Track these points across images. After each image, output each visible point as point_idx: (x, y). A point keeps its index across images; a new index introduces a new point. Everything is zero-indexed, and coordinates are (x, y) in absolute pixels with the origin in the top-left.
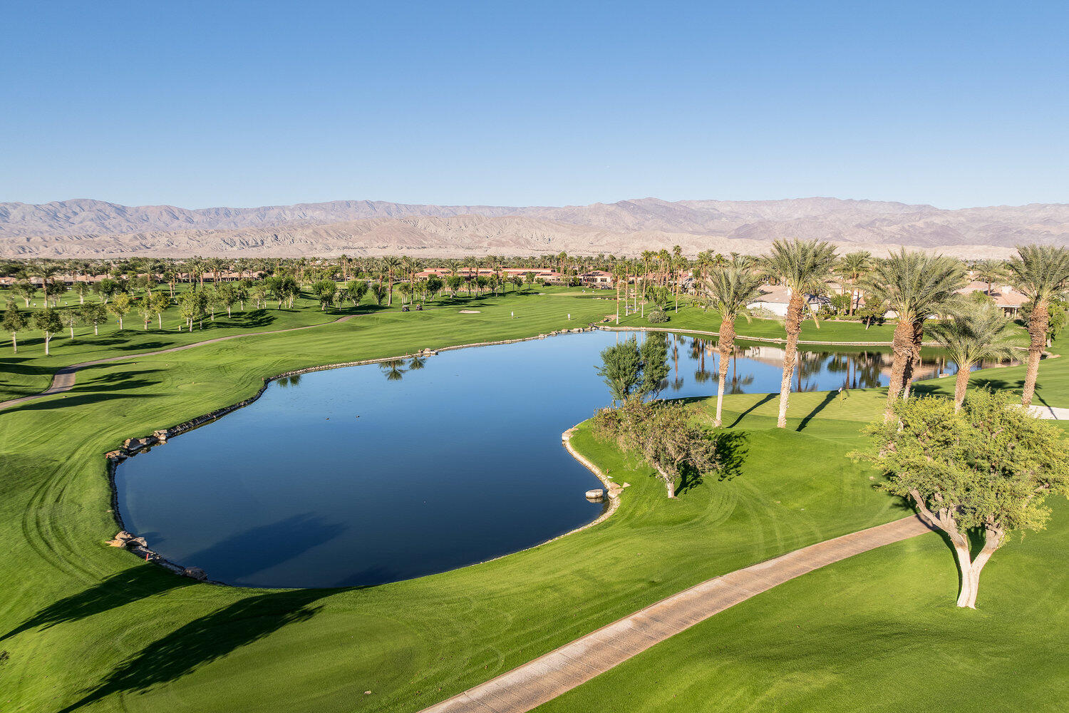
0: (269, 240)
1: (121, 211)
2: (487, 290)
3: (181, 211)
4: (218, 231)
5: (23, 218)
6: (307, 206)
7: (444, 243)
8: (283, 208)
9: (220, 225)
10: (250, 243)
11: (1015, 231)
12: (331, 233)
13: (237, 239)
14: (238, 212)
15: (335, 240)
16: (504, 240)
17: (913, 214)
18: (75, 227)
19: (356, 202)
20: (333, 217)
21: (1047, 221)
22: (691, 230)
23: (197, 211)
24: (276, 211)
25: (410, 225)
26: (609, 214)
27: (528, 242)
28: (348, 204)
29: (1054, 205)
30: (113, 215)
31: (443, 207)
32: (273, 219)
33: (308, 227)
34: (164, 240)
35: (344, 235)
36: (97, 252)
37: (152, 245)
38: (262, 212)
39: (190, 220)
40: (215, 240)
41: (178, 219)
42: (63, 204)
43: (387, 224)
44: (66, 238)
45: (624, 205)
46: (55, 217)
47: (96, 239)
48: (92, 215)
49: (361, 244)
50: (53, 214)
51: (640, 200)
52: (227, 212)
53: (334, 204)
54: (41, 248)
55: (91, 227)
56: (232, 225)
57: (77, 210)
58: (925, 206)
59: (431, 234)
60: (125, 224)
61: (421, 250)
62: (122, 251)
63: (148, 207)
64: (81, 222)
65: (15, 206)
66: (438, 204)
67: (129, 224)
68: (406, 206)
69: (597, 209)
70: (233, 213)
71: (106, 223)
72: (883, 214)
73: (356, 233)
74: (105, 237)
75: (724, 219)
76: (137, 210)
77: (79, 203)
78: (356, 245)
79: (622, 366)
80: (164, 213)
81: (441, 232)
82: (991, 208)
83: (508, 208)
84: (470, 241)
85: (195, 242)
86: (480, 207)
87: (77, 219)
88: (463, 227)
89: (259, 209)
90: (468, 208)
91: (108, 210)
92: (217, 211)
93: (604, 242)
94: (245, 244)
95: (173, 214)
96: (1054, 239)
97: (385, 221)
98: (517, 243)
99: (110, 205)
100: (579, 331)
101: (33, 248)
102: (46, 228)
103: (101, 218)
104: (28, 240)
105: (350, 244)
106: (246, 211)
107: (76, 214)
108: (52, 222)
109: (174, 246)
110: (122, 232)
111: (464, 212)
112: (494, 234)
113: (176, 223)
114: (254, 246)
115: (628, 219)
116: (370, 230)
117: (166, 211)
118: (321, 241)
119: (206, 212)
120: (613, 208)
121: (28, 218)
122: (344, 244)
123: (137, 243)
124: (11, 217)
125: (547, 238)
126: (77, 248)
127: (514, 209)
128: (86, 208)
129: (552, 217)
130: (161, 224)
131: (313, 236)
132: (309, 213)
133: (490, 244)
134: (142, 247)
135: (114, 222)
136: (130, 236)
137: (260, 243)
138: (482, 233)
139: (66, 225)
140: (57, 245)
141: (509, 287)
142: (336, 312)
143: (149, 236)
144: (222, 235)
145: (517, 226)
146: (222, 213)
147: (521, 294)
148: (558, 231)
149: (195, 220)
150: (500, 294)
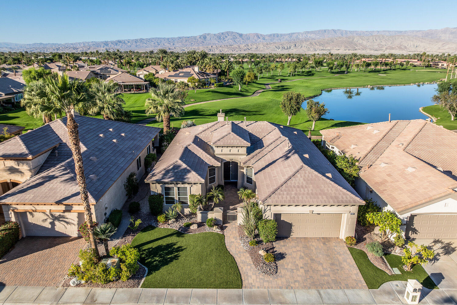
0: (293, 46)
1: (241, 35)
2: (388, 67)
3: (261, 35)
4: (274, 43)
5: (210, 39)
6: (308, 32)
7: (365, 48)
8: (299, 33)
9: (275, 41)
10: (285, 48)
12: (317, 43)
13: (281, 46)
14: (281, 35)
15: (318, 47)
16: (393, 46)
18: (226, 42)
19: (328, 30)
20: (318, 37)
23: (267, 35)
24: (296, 35)
25: (351, 40)
26: (452, 33)
27: (406, 47)
28: (325, 31)
30: (238, 37)
31: (366, 31)
32: (294, 38)
33: (308, 41)
34: (255, 46)
35: (322, 44)
36: (233, 51)
37: (251, 49)
38: (291, 35)
39: (264, 39)
40: (273, 46)
41: (260, 38)
42: (222, 33)
44: (223, 46)
47: (232, 46)
48: (231, 37)
49: (329, 48)
50: (220, 37)
52: (278, 35)
53: (319, 31)
54: (216, 49)
55: (231, 42)
56: (279, 40)
57: (227, 35)
59: (360, 44)
61: (354, 51)
62: (241, 51)
63: (250, 34)
64: (228, 40)
65: (208, 34)
66: (364, 30)
67: (243, 40)
68: (350, 31)
69: (445, 31)
70: (280, 36)
71: (236, 40)
73: (327, 43)
74: (235, 46)
76: (246, 35)
77: (227, 33)
78: (327, 49)
79: (444, 88)
80: (255, 36)
81: (365, 43)
83: (398, 32)
84: (377, 47)
85: (265, 47)
86: (384, 31)
87: (226, 39)
88: (375, 41)
90: (378, 32)
91: (237, 35)
92: (274, 35)
93: (447, 47)
94: (283, 48)
95: (258, 36)
97: (340, 38)
98: (400, 48)
99: (238, 33)
100: (428, 83)
101: (213, 50)
102: (217, 42)
103: (234, 39)
104: (212, 47)
105: (324, 48)
106: (285, 35)
107: (226, 37)
108: (219, 40)
109: (258, 49)
110: (241, 44)
111: (376, 34)
112: (389, 44)
113: (259, 40)
114: (287, 49)
116: (333, 42)
118: (313, 47)
119: (270, 35)
121: (212, 38)
122: (322, 48)
123: (246, 48)
124: (207, 39)
125: (416, 45)
126: (226, 50)
127: (401, 32)
128: (230, 35)
129: (420, 35)
130: (254, 40)
131: (310, 45)
132: (309, 35)
133: (386, 49)
134: (247, 49)
135: (238, 40)
136: (244, 45)
137: (289, 48)
138: (383, 43)
139: (223, 41)
140: (220, 48)
141: (398, 66)
142: (333, 73)
143: (250, 45)
144: (275, 45)
145: (401, 40)
146: (276, 36)
147: (402, 70)
148: (422, 42)
149: (266, 39)
150: (393, 69)
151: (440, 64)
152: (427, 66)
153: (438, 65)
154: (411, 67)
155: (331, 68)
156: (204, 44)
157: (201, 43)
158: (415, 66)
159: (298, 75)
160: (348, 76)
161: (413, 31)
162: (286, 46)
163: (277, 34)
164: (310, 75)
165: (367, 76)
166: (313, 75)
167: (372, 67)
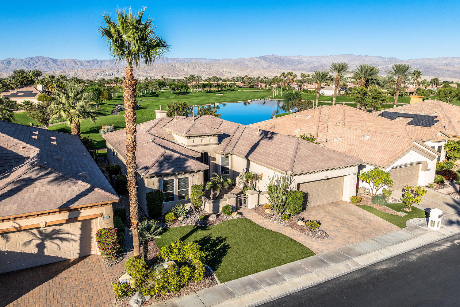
0: (115, 73)
1: (55, 61)
3: (79, 61)
4: (94, 69)
5: (16, 64)
7: (187, 74)
9: (95, 67)
10: (108, 74)
11: (433, 69)
12: (140, 70)
13: (102, 73)
14: (102, 61)
15: (142, 73)
16: (212, 73)
17: (387, 62)
21: (447, 65)
22: (291, 68)
23: (85, 61)
25: (173, 67)
26: (256, 62)
27: (222, 73)
29: (451, 57)
30: (52, 63)
31: (186, 59)
32: (116, 64)
34: (73, 73)
35: (146, 71)
38: (112, 61)
39: (82, 65)
40: (93, 73)
41: (77, 64)
42: (32, 59)
43: (163, 66)
45: (262, 58)
46: (29, 64)
47: (46, 73)
48: (43, 63)
49: (153, 75)
50: (28, 61)
51: (269, 56)
52: (97, 62)
55: (43, 68)
56: (100, 66)
57: (37, 61)
58: (393, 58)
59: (181, 70)
60: (56, 67)
61: (177, 77)
63: (65, 59)
64: (39, 66)
65: (13, 59)
66: (184, 58)
67: (58, 66)
68: (170, 58)
69: (251, 60)
70: (100, 62)
71: (49, 66)
72: (374, 62)
73: (151, 70)
74: (49, 72)
75: (305, 64)
76: (61, 61)
77: (38, 58)
78: (151, 75)
80: (72, 62)
81: (186, 69)
82: (423, 59)
83: (213, 59)
84: (197, 73)
85: (85, 74)
86: (201, 59)
87: (37, 65)
88: (195, 67)
89: (110, 60)
90: (196, 59)
91: (50, 61)
92: (93, 61)
93: (254, 74)
94: (105, 75)
95: (75, 62)
96: (450, 72)
98: (217, 74)
99: (51, 59)
100: (261, 100)
102: (26, 68)
103: (47, 64)
105: (148, 74)
106: (105, 61)
107: (37, 62)
108: (28, 66)
109: (77, 75)
110: (56, 70)
111: (194, 61)
112: (208, 70)
113: (77, 66)
114: (109, 76)
115: (264, 63)
116: (156, 69)
117: (73, 61)
118: (136, 73)
119: (89, 62)
120: (257, 59)
121: (18, 64)
124: (12, 64)
125: (230, 72)
127: (216, 60)
128: (41, 60)
129: (232, 63)
130: (71, 67)
133: (206, 75)
135: (52, 66)
136: (59, 71)
137: (112, 74)
138: (202, 70)
139: (33, 67)
141: (227, 88)
142: (175, 94)
143: (67, 71)
144: (96, 71)
145: (217, 67)
146: (95, 62)
147: (232, 90)
148: (234, 69)
149: (85, 65)
150: (225, 90)
151: (259, 85)
152: (251, 87)
153: (258, 86)
154: (237, 88)
155: (174, 89)
156: (8, 70)
157: (4, 69)
158: (240, 87)
159: (144, 96)
160: (191, 96)
161: (226, 59)
162: (108, 73)
163: (97, 60)
164: (155, 96)
165: (208, 96)
166: (158, 95)
167: (207, 89)
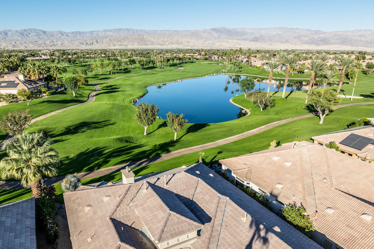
0: (95, 42)
1: (44, 32)
3: (65, 33)
4: (78, 40)
5: (12, 35)
6: (106, 30)
7: (153, 43)
8: (98, 31)
9: (78, 38)
10: (89, 43)
11: (349, 40)
12: (115, 40)
13: (84, 42)
14: (83, 33)
15: (117, 42)
16: (173, 42)
17: (314, 33)
18: (30, 38)
19: (123, 29)
20: (115, 34)
21: (361, 36)
22: (236, 38)
23: (70, 33)
24: (96, 32)
25: (141, 37)
26: (209, 33)
27: (181, 43)
28: (120, 30)
29: (364, 30)
30: (42, 34)
31: (152, 30)
32: (95, 35)
33: (107, 38)
34: (60, 43)
35: (119, 41)
36: (39, 47)
37: (56, 45)
38: (92, 33)
39: (68, 36)
40: (77, 43)
41: (63, 35)
42: (25, 30)
43: (134, 37)
44: (28, 42)
45: (214, 29)
46: (23, 35)
47: (38, 43)
48: (35, 34)
49: (125, 44)
50: (22, 33)
51: (219, 28)
52: (80, 33)
53: (115, 30)
54: (20, 46)
55: (36, 38)
56: (82, 37)
57: (30, 32)
58: (318, 30)
59: (149, 40)
60: (46, 37)
61: (146, 46)
62: (47, 47)
63: (53, 31)
64: (32, 37)
65: (9, 31)
67: (48, 37)
68: (139, 30)
69: (205, 31)
70: (82, 33)
71: (40, 37)
72: (303, 33)
73: (124, 40)
74: (41, 42)
75: (248, 35)
76: (50, 32)
77: (30, 30)
78: (124, 44)
81: (152, 39)
82: (342, 31)
83: (174, 31)
84: (162, 42)
85: (70, 43)
86: (164, 30)
87: (30, 36)
88: (159, 38)
89: (90, 32)
90: (161, 31)
91: (41, 33)
92: (76, 32)
93: (207, 43)
94: (87, 44)
95: (62, 33)
96: (363, 42)
97: (133, 36)
98: (178, 43)
99: (41, 30)
100: (216, 75)
101: (18, 46)
102: (21, 39)
103: (38, 35)
104: (16, 43)
105: (122, 44)
106: (86, 32)
107: (30, 34)
108: (23, 37)
109: (64, 45)
110: (46, 40)
111: (159, 32)
112: (170, 40)
113: (63, 37)
114: (90, 45)
115: (215, 34)
116: (128, 39)
117: (59, 32)
118: (112, 43)
119: (73, 33)
120: (209, 31)
121: (14, 35)
122: (119, 44)
123: (51, 44)
124: (8, 35)
125: (188, 41)
126: (32, 46)
127: (176, 31)
128: (33, 31)
129: (189, 34)
130: (58, 37)
131: (109, 41)
132: (107, 33)
133: (168, 44)
134: (53, 45)
135: (43, 36)
136: (49, 41)
137: (92, 44)
138: (166, 40)
139: (27, 38)
140: (25, 45)
141: (187, 60)
142: (144, 69)
143: (55, 41)
144: (80, 41)
145: (177, 37)
146: (78, 33)
148: (191, 39)
149: (69, 36)
150: (185, 63)
151: (213, 57)
152: (206, 59)
154: (195, 60)
156: (6, 40)
157: (3, 40)
158: (198, 59)
161: (184, 31)
162: (89, 42)
163: (79, 32)
167: (171, 62)
